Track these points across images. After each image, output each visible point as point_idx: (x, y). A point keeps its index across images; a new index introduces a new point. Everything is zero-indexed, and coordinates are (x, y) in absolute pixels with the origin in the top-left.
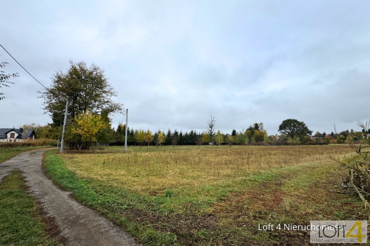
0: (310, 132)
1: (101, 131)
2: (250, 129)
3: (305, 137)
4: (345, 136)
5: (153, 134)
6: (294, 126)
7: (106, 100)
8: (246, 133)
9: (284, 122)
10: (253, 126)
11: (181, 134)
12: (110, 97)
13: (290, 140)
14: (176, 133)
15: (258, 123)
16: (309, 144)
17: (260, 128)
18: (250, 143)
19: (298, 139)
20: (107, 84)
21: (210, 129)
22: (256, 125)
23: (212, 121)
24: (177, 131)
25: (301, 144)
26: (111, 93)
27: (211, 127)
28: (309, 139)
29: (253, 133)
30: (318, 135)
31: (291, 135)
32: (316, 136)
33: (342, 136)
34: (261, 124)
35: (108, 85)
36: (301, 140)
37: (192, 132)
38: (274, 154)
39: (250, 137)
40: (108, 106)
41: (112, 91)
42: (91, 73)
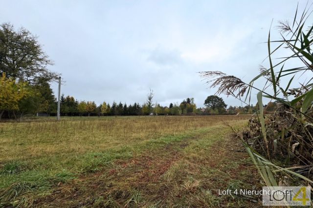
0: (226, 106)
1: (25, 98)
2: (184, 103)
3: (222, 109)
4: (248, 109)
5: (98, 105)
6: (216, 101)
7: (40, 68)
8: (181, 106)
9: (208, 97)
10: (186, 101)
11: (125, 106)
12: (45, 65)
13: (212, 112)
14: (121, 105)
15: (190, 98)
16: (224, 114)
17: (191, 102)
18: (182, 114)
19: (217, 110)
20: (41, 51)
21: (149, 101)
22: (188, 99)
23: (151, 94)
24: (122, 103)
25: (219, 114)
26: (46, 61)
27: (150, 99)
28: (224, 111)
29: (185, 106)
30: (231, 108)
31: (213, 108)
32: (229, 109)
33: (245, 109)
34: (193, 99)
35: (42, 53)
36: (219, 112)
37: (135, 104)
38: (197, 121)
39: (182, 109)
40: (42, 74)
41: (47, 59)
42: (19, 37)
